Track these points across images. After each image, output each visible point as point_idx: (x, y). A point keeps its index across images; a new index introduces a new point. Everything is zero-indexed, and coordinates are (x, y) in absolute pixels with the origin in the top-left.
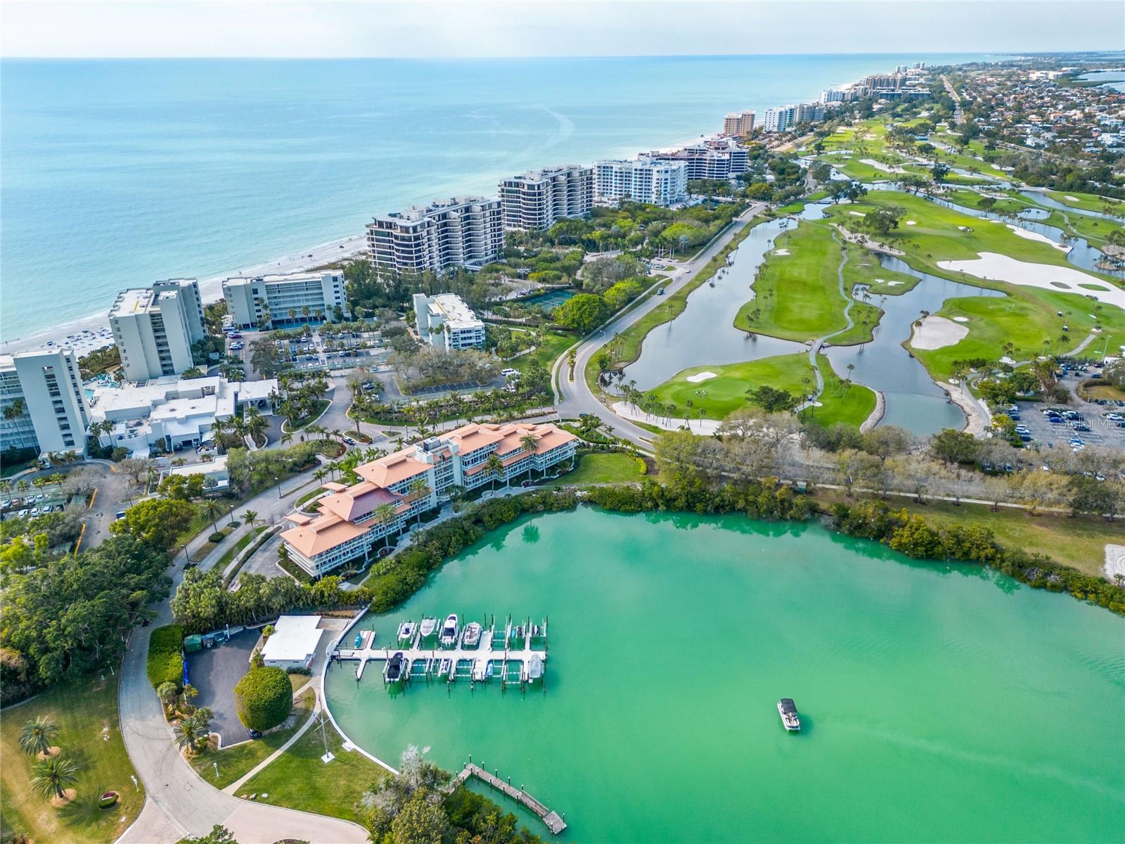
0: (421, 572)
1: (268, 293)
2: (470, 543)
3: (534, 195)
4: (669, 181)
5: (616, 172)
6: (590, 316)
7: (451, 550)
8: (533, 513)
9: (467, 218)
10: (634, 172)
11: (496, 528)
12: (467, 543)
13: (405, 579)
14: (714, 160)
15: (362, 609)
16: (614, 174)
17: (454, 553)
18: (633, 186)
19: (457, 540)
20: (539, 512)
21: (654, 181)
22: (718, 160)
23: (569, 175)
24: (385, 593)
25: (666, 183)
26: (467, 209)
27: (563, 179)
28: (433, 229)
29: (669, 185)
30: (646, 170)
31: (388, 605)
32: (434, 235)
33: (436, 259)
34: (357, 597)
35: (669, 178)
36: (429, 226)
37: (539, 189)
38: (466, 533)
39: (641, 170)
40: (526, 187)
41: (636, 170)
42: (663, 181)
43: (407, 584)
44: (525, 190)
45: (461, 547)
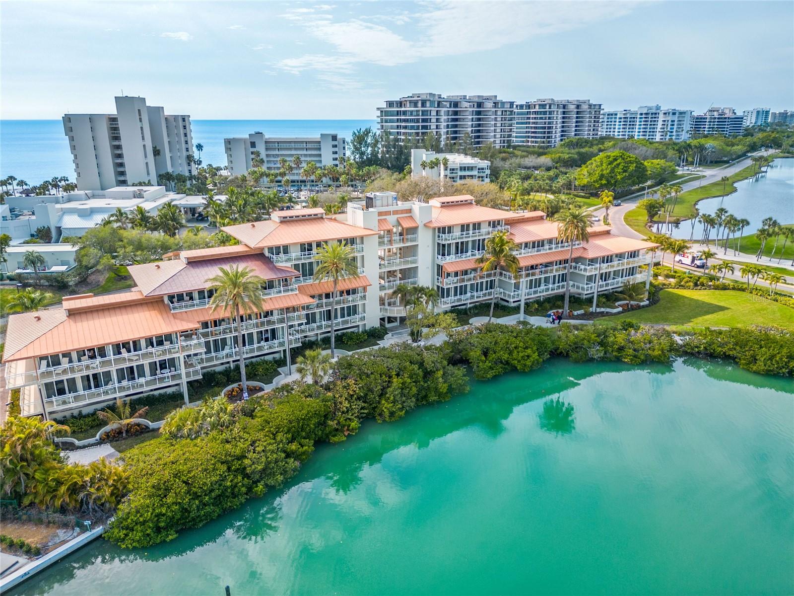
0: (294, 447)
1: (267, 149)
2: (433, 398)
3: (545, 113)
4: (676, 123)
5: (620, 118)
6: (625, 171)
7: (386, 406)
8: (577, 362)
9: (479, 113)
10: (639, 116)
11: (495, 378)
12: (425, 397)
13: (242, 457)
14: (715, 118)
15: (84, 529)
16: (618, 120)
17: (392, 414)
18: (637, 130)
19: (404, 387)
20: (591, 360)
21: (660, 123)
22: (718, 118)
23: (578, 107)
24: (162, 491)
25: (673, 125)
26: (480, 105)
27: (572, 107)
28: (443, 110)
29: (675, 127)
30: (652, 114)
31: (158, 530)
32: (443, 118)
33: (443, 124)
34: (74, 489)
35: (676, 120)
36: (438, 106)
37: (550, 107)
38: (428, 374)
39: (646, 114)
40: (537, 107)
41: (641, 114)
42: (670, 123)
43: (242, 471)
44: (537, 109)
45: (412, 403)
